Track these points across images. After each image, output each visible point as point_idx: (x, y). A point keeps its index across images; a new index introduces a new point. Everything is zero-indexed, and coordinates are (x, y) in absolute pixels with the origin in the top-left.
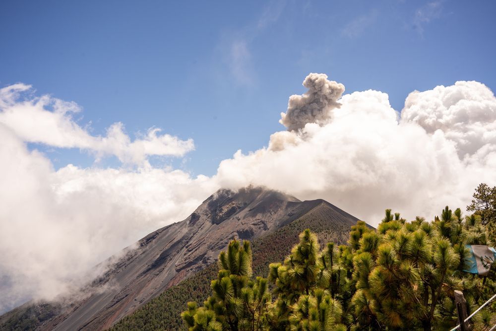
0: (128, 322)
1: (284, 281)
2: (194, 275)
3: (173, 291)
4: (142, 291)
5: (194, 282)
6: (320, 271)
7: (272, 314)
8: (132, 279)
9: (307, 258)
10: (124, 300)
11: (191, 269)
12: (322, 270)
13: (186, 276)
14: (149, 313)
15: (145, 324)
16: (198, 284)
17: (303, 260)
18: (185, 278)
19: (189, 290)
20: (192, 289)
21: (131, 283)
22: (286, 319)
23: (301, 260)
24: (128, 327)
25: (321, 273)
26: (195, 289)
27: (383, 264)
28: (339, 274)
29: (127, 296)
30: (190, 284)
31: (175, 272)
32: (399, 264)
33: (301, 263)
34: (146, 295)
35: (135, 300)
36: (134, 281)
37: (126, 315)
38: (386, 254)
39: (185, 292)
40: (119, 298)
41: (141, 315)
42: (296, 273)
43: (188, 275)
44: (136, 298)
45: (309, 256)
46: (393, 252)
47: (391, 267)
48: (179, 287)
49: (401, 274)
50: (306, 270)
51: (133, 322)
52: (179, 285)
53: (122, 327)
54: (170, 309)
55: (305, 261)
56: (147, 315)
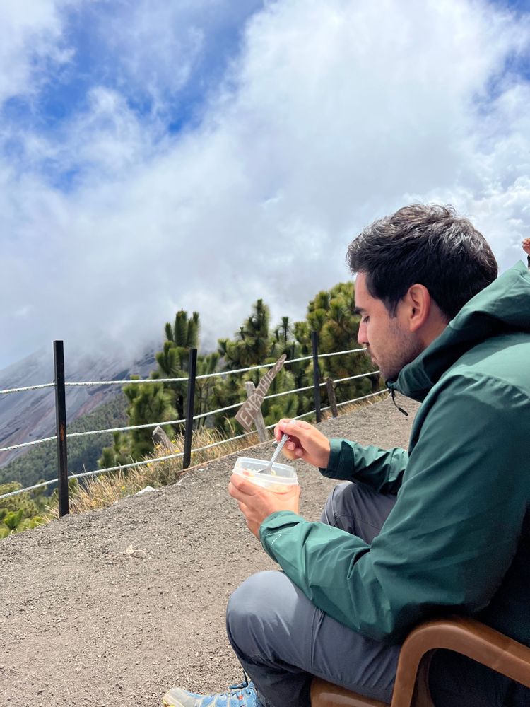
0: (21, 465)
1: (233, 357)
2: (114, 398)
3: (85, 420)
4: (40, 422)
5: (114, 406)
6: (273, 344)
7: (220, 388)
8: (24, 407)
9: (259, 329)
10: (13, 435)
11: (110, 391)
12: (274, 343)
13: (102, 399)
14: (50, 452)
15: (45, 466)
16: (119, 409)
17: (254, 332)
18: (101, 402)
19: (107, 418)
20: (111, 417)
21: (24, 412)
22: (235, 394)
23: (251, 332)
24: (21, 472)
25: (274, 346)
26: (115, 416)
27: (334, 319)
28: (293, 350)
29: (17, 430)
30: (109, 410)
31: (87, 395)
32: (349, 318)
33: (252, 335)
34: (45, 428)
35: (30, 435)
36: (27, 409)
37: (18, 456)
38: (337, 308)
39: (102, 420)
40: (6, 434)
41: (39, 455)
42: (247, 345)
43: (105, 399)
44: (31, 433)
45: (261, 328)
46: (344, 306)
47: (342, 321)
48: (93, 415)
49: (351, 327)
50: (257, 342)
51: (28, 465)
52: (93, 413)
53: (13, 472)
54: (80, 444)
55: (257, 332)
56: (47, 454)
